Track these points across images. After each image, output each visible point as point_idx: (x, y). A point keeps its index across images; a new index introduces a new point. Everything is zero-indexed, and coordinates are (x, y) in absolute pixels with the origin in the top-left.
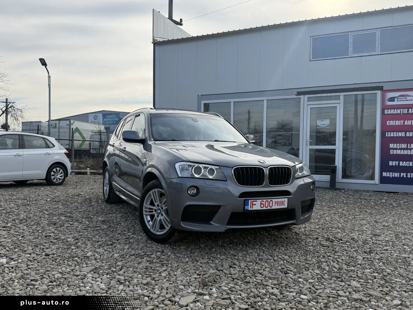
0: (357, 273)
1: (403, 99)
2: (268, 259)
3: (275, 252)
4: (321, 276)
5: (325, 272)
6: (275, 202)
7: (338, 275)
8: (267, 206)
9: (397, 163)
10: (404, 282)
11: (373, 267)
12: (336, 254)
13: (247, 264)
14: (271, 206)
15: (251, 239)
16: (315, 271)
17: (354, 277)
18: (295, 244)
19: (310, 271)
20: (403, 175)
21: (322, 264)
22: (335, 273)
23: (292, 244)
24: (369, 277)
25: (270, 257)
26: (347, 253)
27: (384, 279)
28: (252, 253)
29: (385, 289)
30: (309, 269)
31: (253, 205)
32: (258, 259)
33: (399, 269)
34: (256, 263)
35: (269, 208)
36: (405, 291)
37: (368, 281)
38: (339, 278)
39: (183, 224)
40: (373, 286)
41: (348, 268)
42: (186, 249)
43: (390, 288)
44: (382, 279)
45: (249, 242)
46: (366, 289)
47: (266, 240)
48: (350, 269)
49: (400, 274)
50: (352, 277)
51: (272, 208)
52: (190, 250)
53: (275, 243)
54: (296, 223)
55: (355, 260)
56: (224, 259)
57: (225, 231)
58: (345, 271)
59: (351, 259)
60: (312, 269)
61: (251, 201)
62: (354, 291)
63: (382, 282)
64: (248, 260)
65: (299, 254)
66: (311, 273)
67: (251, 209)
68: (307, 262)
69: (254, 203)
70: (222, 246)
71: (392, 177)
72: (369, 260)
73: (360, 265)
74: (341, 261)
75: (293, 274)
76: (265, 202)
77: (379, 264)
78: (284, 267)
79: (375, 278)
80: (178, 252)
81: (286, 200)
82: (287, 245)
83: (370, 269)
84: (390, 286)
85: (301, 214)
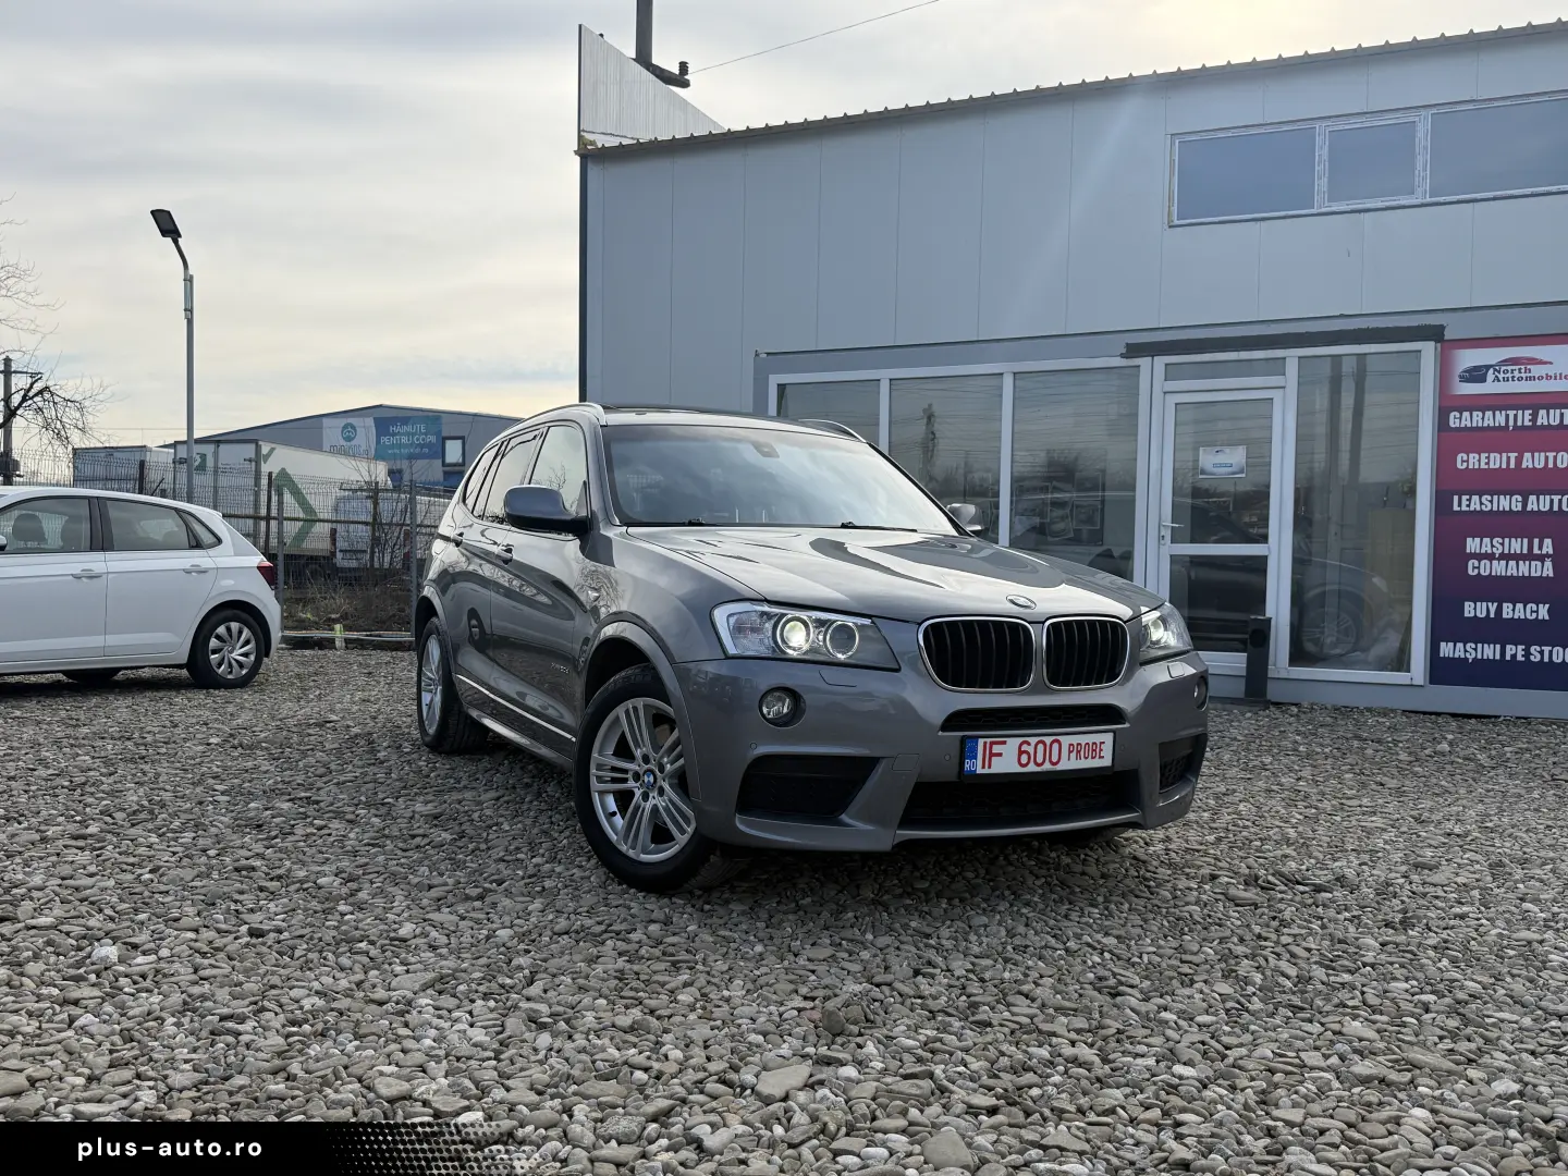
0: (1363, 993)
1: (1516, 374)
2: (1046, 947)
3: (1067, 923)
4: (1239, 1003)
5: (1250, 989)
6: (1070, 745)
7: (1296, 1001)
8: (1040, 760)
9: (1493, 607)
10: (1527, 1021)
11: (1420, 975)
12: (1286, 930)
13: (973, 964)
14: (1055, 759)
15: (980, 881)
16: (1214, 988)
17: (1354, 1008)
18: (1137, 896)
19: (1196, 986)
20: (1515, 651)
21: (1237, 964)
22: (1284, 992)
23: (1123, 895)
24: (1404, 1006)
25: (1053, 941)
26: (1323, 927)
27: (1459, 1014)
28: (986, 926)
29: (1463, 1046)
30: (1192, 982)
31: (992, 755)
32: (1009, 948)
33: (1508, 979)
34: (1006, 960)
35: (1047, 766)
36: (1533, 1053)
37: (1404, 1019)
38: (1302, 1009)
39: (742, 822)
40: (1421, 1037)
41: (1332, 978)
42: (752, 913)
43: (1480, 1041)
44: (1452, 1011)
45: (973, 890)
46: (1399, 1047)
47: (1030, 882)
48: (1339, 979)
49: (1512, 997)
50: (1345, 1006)
51: (1059, 767)
52: (765, 916)
53: (1064, 893)
54: (1140, 821)
55: (1352, 949)
56: (888, 946)
57: (893, 847)
58: (1320, 987)
59: (1338, 946)
60: (1205, 982)
61: (985, 743)
62: (1355, 1051)
63: (1453, 1023)
64: (976, 950)
65: (1156, 929)
66: (1201, 992)
67: (986, 771)
68: (1185, 957)
69: (996, 749)
70: (874, 902)
71: (1475, 659)
72: (1404, 951)
73: (1373, 966)
74: (1305, 954)
75: (1139, 996)
76: (1033, 745)
77: (1439, 965)
78: (1107, 973)
79: (1427, 1011)
80: (722, 921)
81: (1108, 738)
82: (1106, 900)
83: (1407, 980)
84: (1482, 1036)
85: (1160, 791)
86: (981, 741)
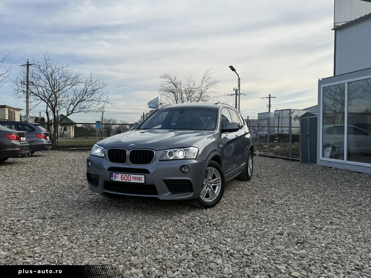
6: (133, 177)
8: (126, 179)
14: (129, 179)
31: (116, 177)
35: (128, 181)
51: (131, 181)
67: (115, 180)
69: (117, 176)
76: (124, 175)
81: (143, 177)
85: (171, 192)
86: (114, 174)
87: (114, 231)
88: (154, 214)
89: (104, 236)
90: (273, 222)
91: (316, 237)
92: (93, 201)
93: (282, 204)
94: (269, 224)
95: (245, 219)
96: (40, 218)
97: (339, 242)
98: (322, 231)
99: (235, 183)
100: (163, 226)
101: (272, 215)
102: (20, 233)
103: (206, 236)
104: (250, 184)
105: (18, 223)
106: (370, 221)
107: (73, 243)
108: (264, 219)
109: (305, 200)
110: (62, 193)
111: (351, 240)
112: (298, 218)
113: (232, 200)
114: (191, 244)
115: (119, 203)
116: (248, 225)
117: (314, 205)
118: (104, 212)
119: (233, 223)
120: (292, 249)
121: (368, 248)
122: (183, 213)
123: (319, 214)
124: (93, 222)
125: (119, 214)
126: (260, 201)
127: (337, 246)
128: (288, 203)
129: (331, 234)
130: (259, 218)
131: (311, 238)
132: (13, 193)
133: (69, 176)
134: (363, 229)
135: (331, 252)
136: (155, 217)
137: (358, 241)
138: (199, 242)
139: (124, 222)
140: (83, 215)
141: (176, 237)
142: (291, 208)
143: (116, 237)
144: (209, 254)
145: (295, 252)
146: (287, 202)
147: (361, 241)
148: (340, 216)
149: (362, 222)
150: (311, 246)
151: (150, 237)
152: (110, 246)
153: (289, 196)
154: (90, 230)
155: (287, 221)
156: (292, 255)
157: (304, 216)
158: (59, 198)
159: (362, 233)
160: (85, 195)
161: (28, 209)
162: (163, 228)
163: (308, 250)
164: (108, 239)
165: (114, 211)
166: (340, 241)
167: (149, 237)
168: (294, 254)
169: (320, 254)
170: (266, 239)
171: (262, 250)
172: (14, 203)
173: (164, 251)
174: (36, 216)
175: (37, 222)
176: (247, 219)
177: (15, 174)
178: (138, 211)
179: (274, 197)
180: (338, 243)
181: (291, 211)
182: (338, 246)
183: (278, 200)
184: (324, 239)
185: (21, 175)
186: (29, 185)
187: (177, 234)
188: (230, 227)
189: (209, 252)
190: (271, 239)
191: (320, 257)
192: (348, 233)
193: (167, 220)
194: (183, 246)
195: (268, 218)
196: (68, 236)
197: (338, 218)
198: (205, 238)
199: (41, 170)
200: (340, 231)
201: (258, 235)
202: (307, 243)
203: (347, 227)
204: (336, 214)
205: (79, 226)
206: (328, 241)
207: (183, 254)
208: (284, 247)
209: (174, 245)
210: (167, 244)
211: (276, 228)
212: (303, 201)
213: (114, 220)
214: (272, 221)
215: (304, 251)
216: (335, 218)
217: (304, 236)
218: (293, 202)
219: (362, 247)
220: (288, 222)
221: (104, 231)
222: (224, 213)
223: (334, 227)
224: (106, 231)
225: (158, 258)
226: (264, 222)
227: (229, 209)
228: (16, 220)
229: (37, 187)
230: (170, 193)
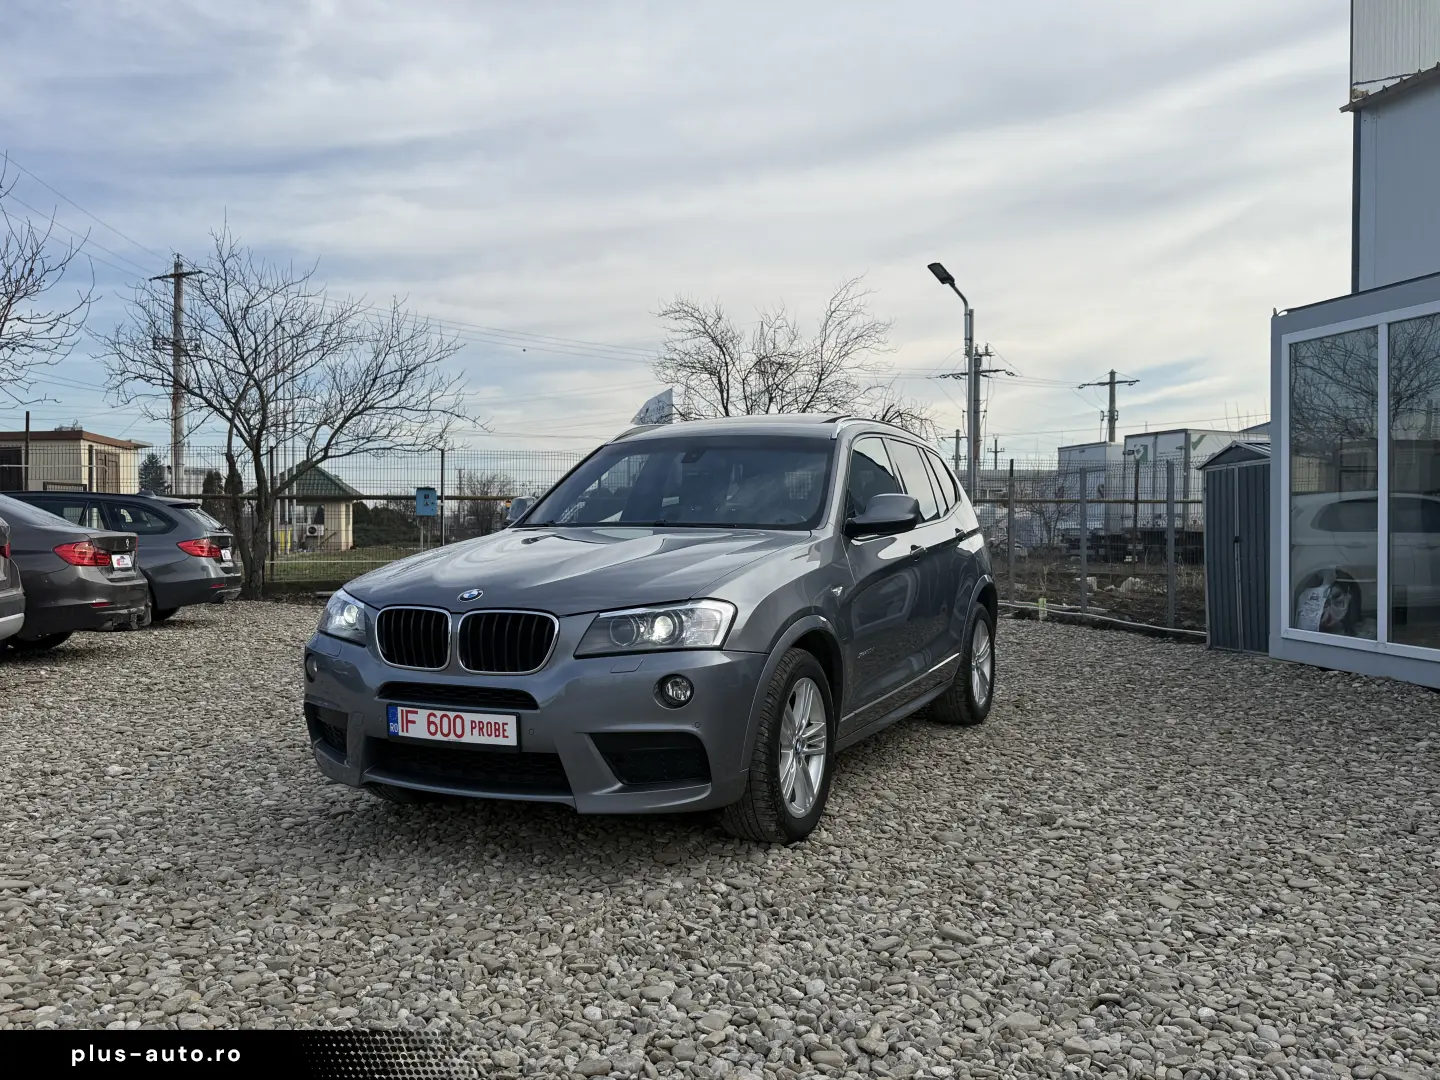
6: (472, 722)
8: (446, 731)
14: (459, 732)
31: (408, 722)
35: (452, 738)
51: (464, 740)
61: (402, 711)
67: (405, 734)
69: (411, 717)
76: (439, 716)
81: (511, 720)
85: (625, 781)
86: (400, 709)
87: (373, 940)
88: (552, 870)
89: (323, 962)
90: (1024, 906)
91: (1186, 974)
92: (333, 811)
93: (1083, 829)
94: (1004, 915)
95: (914, 891)
96: (106, 880)
97: (1276, 999)
98: (1217, 951)
99: (916, 736)
100: (568, 922)
101: (1028, 874)
102: (7, 942)
103: (729, 965)
104: (975, 740)
105: (14, 901)
106: (1433, 906)
107: (196, 988)
108: (989, 894)
109: (1188, 807)
110: (227, 774)
111: (1329, 991)
112: (1137, 889)
113: (887, 808)
114: (656, 1000)
115: (429, 821)
116: (917, 919)
117: (1215, 832)
118: (361, 857)
119: (861, 908)
120: (1071, 1029)
121: (1397, 1027)
122: (671, 865)
123: (1229, 872)
124: (304, 898)
125: (415, 867)
126: (996, 813)
127: (1262, 1016)
128: (1114, 821)
129: (1253, 962)
130: (970, 890)
131: (1161, 982)
132: (44, 774)
133: (279, 704)
134: (1397, 942)
135: (1228, 1045)
136: (551, 881)
137: (1360, 994)
138: (690, 995)
139: (423, 900)
140: (277, 869)
141: (606, 969)
142: (1119, 843)
143: (367, 967)
144: (714, 1050)
145: (1076, 1041)
146: (1108, 820)
147: (1373, 997)
148: (1312, 881)
149: (1400, 908)
150: (1151, 1015)
151: (505, 967)
152: (332, 1002)
153: (1122, 792)
154: (282, 935)
155: (1085, 901)
156: (1059, 1057)
157: (1163, 879)
158: (210, 797)
159: (1387, 959)
160: (312, 784)
161: (75, 843)
162: (569, 928)
163: (1136, 1033)
164: (337, 975)
165: (401, 851)
166: (1283, 995)
167: (498, 968)
168: (1069, 1051)
169: (1181, 1051)
170: (972, 980)
171: (941, 1033)
172: (31, 817)
173: (536, 1032)
174: (93, 871)
175: (88, 895)
176: (920, 891)
177: (77, 698)
178: (494, 856)
179: (1061, 795)
180: (1270, 1003)
181: (1116, 857)
182: (1269, 1017)
183: (1075, 811)
184: (1217, 984)
185: (97, 702)
186: (112, 741)
187: (616, 957)
188: (838, 926)
189: (717, 1037)
190: (995, 985)
191: (1175, 1066)
192: (1325, 960)
193: (594, 894)
194: (620, 1008)
195: (1010, 890)
196: (187, 957)
197: (1304, 889)
198: (723, 973)
199: (181, 683)
200: (1295, 951)
201: (945, 961)
202: (1138, 1005)
203: (1331, 931)
204: (1301, 872)
205: (242, 917)
206: (1230, 997)
207: (614, 1044)
208: (1035, 1021)
209: (584, 1005)
210: (562, 998)
211: (1031, 932)
212: (1178, 811)
213: (391, 890)
214: (1021, 904)
215: (1116, 1041)
216: (1291, 888)
217: (1136, 970)
218: (1133, 819)
219: (1372, 1026)
220: (1090, 907)
221: (335, 938)
222: (835, 864)
223: (1274, 931)
224: (342, 937)
225: (503, 1063)
226: (986, 908)
227: (860, 851)
228: (9, 889)
229: (140, 749)
230: (620, 785)
